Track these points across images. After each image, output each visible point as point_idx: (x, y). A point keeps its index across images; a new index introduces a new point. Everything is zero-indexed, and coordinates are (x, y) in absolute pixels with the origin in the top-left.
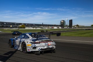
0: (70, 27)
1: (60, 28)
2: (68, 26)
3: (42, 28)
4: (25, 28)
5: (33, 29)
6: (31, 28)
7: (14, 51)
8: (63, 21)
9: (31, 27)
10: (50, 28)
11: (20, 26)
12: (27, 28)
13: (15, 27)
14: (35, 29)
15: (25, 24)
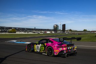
0: (63, 32)
1: (53, 32)
2: (61, 31)
3: (35, 33)
4: (15, 33)
5: (24, 33)
6: (23, 33)
7: (4, 57)
8: (56, 25)
9: (23, 31)
10: (43, 33)
11: (10, 30)
12: (17, 33)
13: (4, 31)
14: (26, 33)
15: (15, 28)
